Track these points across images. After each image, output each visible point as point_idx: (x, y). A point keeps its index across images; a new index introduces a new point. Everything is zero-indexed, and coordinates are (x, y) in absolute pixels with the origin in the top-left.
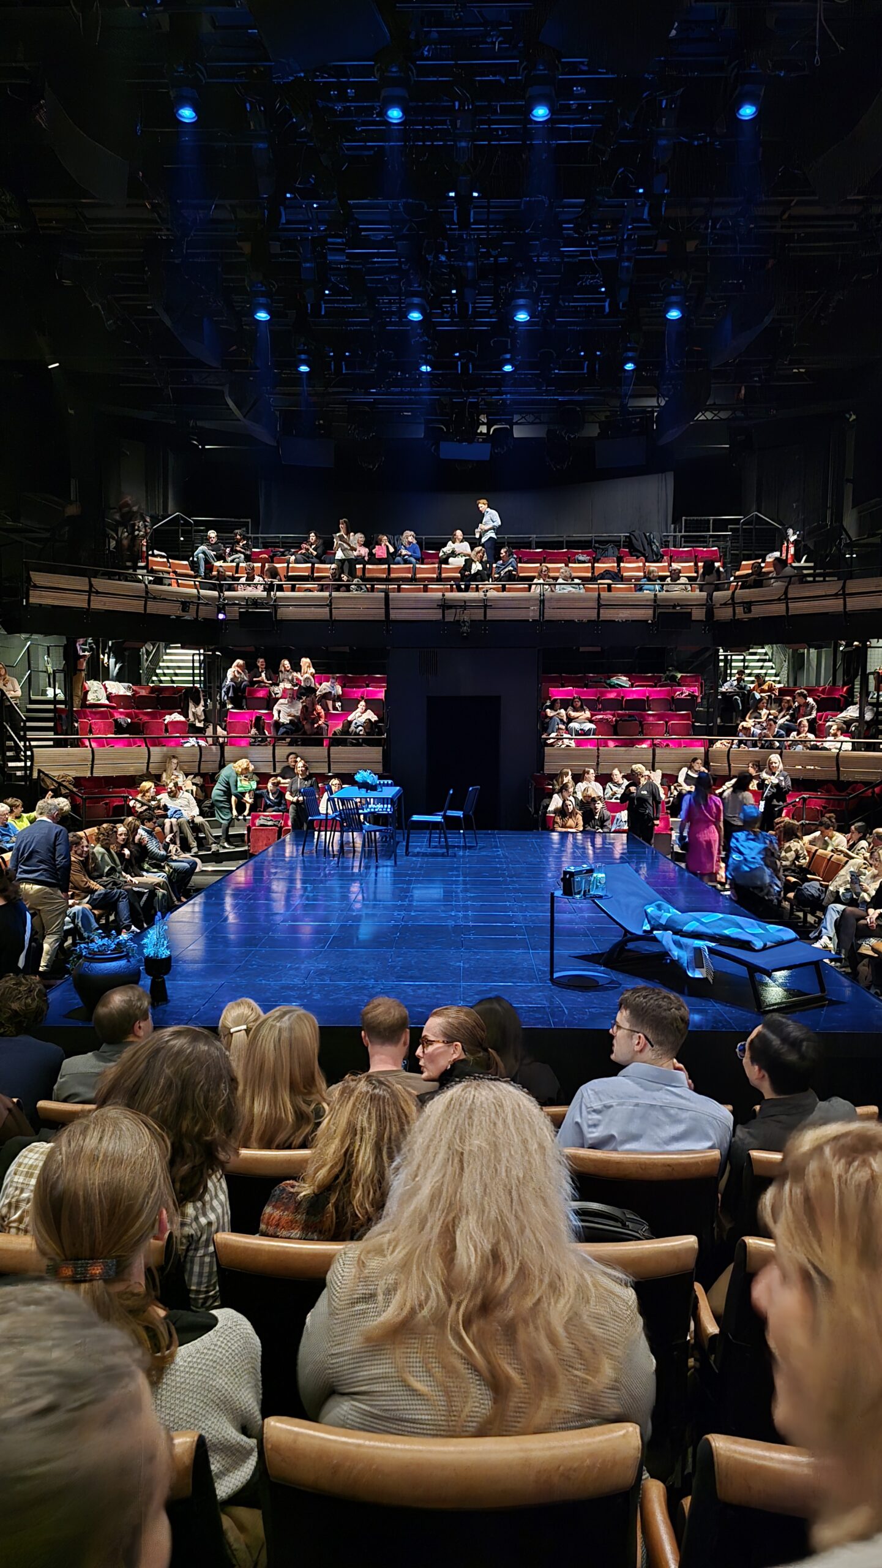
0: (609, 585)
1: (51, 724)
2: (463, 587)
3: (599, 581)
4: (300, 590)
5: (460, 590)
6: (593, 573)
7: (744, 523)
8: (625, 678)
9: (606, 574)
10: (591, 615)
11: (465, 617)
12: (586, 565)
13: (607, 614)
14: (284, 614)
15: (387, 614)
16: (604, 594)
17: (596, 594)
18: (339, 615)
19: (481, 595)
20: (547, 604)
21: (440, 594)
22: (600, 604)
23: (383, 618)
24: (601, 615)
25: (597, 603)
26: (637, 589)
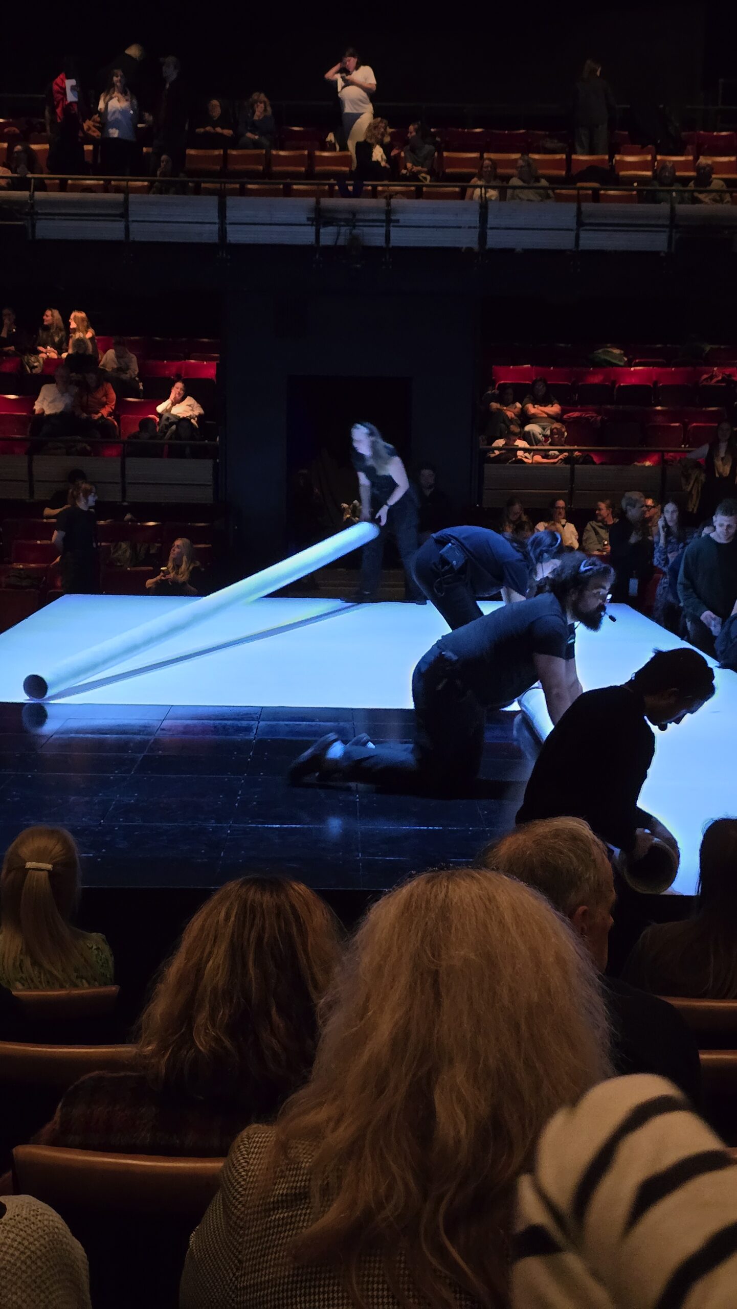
0: (596, 191)
2: (350, 188)
3: (579, 185)
4: (74, 189)
5: (345, 194)
6: (568, 170)
8: (617, 351)
9: (591, 172)
10: (565, 241)
11: (354, 239)
12: (558, 157)
13: (591, 241)
14: (46, 229)
15: (223, 233)
16: (587, 207)
17: (574, 206)
18: (139, 233)
19: (381, 202)
20: (492, 221)
21: (312, 201)
22: (580, 224)
23: (215, 239)
24: (581, 242)
25: (575, 220)
26: (642, 198)
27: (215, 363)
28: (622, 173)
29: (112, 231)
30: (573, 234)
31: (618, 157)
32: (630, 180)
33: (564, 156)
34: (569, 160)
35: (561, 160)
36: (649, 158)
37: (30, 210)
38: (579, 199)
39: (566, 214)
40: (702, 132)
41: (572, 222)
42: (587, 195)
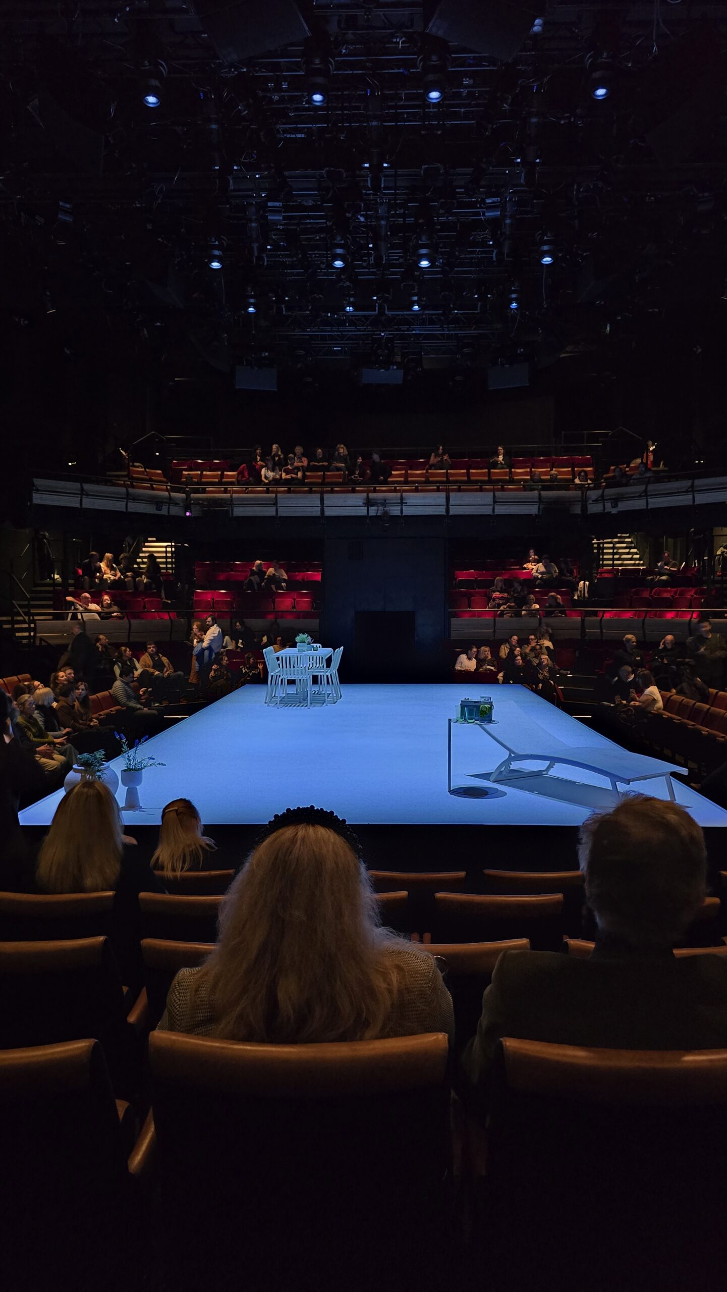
0: (502, 486)
1: (51, 603)
3: (494, 483)
5: (381, 491)
6: (489, 477)
7: (613, 436)
10: (487, 511)
11: (386, 513)
12: (484, 471)
13: (501, 510)
14: (239, 511)
15: (322, 511)
16: (498, 494)
17: (491, 494)
18: (283, 512)
19: (399, 494)
20: (452, 502)
21: (365, 495)
22: (495, 502)
23: (319, 514)
24: (496, 510)
25: (492, 501)
26: (525, 489)
27: (320, 573)
28: (515, 478)
29: (270, 511)
30: (492, 507)
31: (513, 470)
32: (519, 481)
33: (487, 470)
34: (489, 472)
35: (486, 472)
36: (529, 470)
37: (231, 502)
38: (494, 490)
39: (487, 497)
40: (554, 457)
41: (491, 502)
42: (498, 488)
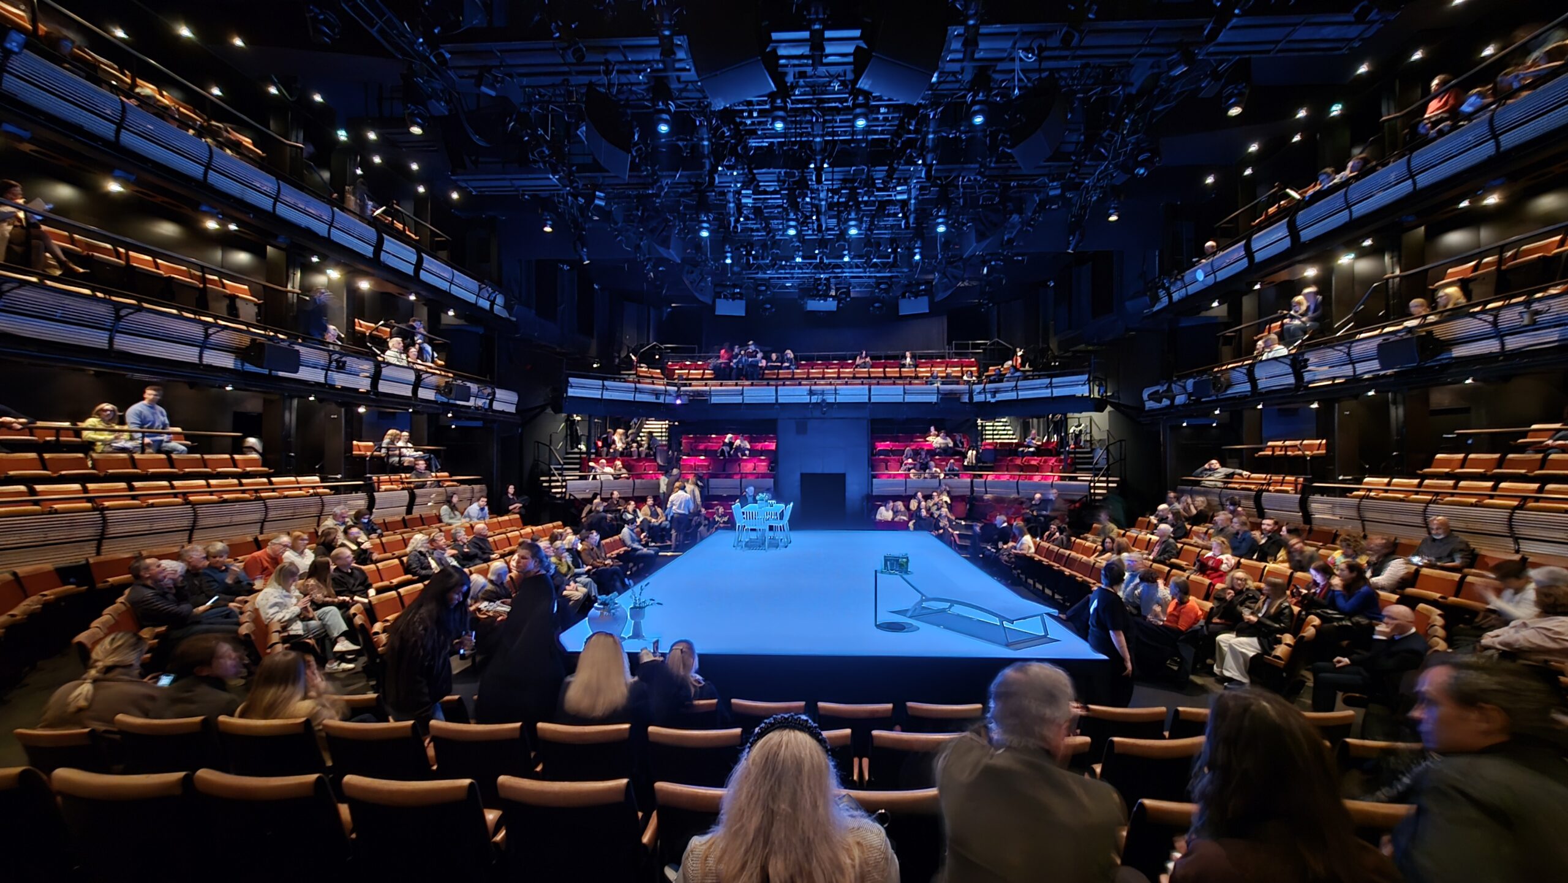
0: (910, 381)
1: (578, 466)
3: (904, 379)
7: (990, 345)
10: (900, 399)
11: (823, 400)
13: (910, 398)
14: (714, 400)
15: (777, 399)
17: (902, 387)
18: (748, 400)
19: (833, 387)
20: (872, 393)
21: (808, 387)
26: (926, 383)
27: (775, 443)
29: (738, 399)
30: (903, 396)
32: (921, 377)
36: (930, 369)
37: (709, 393)
39: (899, 389)
40: (948, 360)
42: (907, 383)
